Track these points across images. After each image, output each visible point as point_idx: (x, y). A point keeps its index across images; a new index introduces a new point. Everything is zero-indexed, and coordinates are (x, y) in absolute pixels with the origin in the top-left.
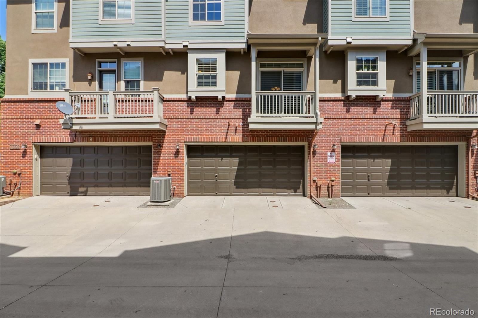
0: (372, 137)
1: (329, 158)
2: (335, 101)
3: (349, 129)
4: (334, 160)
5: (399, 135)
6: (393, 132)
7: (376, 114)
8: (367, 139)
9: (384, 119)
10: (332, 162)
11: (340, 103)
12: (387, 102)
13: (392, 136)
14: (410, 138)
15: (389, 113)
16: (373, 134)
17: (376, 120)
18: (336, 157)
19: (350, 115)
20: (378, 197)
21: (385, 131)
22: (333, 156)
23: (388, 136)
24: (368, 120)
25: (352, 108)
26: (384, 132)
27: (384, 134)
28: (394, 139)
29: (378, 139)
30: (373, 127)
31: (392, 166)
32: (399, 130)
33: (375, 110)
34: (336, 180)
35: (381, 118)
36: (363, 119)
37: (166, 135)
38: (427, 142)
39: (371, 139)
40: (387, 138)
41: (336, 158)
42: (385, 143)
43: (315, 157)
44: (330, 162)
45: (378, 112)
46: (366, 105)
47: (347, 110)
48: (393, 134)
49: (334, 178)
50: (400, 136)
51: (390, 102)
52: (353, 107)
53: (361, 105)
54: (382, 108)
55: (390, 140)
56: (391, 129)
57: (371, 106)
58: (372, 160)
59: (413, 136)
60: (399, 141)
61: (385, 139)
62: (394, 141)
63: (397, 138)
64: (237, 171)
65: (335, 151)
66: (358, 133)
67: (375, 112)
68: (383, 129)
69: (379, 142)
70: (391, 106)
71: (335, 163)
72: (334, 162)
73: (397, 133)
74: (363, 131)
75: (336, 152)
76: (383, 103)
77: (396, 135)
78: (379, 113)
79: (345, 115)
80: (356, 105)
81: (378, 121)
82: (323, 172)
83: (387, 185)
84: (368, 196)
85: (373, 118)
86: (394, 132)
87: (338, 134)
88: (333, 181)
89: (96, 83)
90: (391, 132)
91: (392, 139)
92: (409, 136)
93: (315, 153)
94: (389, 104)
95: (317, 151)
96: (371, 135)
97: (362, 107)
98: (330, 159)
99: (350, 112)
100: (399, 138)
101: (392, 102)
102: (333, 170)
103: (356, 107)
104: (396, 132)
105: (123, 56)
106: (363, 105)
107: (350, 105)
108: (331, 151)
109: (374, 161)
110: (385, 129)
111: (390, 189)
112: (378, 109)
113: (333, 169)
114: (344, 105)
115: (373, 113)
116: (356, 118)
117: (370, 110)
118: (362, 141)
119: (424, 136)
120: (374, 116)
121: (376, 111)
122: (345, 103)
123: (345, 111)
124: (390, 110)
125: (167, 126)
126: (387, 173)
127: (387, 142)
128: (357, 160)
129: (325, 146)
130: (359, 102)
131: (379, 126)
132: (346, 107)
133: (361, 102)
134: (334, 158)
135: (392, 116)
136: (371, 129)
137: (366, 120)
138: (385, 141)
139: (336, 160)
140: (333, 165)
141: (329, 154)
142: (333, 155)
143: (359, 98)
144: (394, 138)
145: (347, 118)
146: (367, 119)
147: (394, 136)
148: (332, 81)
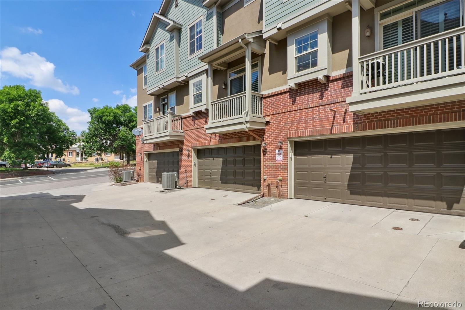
0: (319, 129)
1: (277, 155)
2: (282, 94)
3: (295, 123)
4: (281, 158)
5: (352, 123)
6: (344, 120)
7: (323, 100)
8: (313, 132)
9: (333, 105)
10: (280, 160)
11: (286, 95)
12: (336, 83)
13: (343, 125)
14: (366, 124)
15: (339, 95)
16: (320, 125)
17: (323, 107)
18: (283, 154)
19: (296, 106)
20: (336, 203)
21: (334, 119)
22: (281, 154)
23: (337, 125)
24: (315, 108)
25: (298, 98)
26: (332, 121)
27: (333, 124)
28: (344, 129)
29: (325, 130)
30: (320, 117)
31: (354, 163)
32: (352, 115)
33: (322, 95)
34: (283, 180)
35: (329, 104)
36: (309, 109)
37: (184, 143)
38: (394, 127)
39: (317, 132)
40: (336, 128)
41: (283, 156)
42: (334, 134)
43: (266, 155)
44: (278, 160)
45: (325, 96)
46: (311, 91)
47: (293, 101)
48: (344, 122)
49: (281, 177)
50: (354, 124)
51: (340, 80)
52: (299, 96)
53: (306, 93)
54: (329, 91)
55: (340, 130)
56: (342, 116)
57: (318, 91)
58: (329, 157)
59: (371, 122)
60: (351, 130)
61: (334, 130)
62: (344, 130)
63: (349, 126)
64: (222, 169)
65: (282, 149)
66: (304, 125)
67: (321, 97)
68: (331, 117)
69: (327, 135)
70: (341, 85)
71: (283, 162)
72: (282, 160)
73: (350, 119)
74: (309, 123)
75: (284, 150)
76: (332, 84)
77: (348, 123)
78: (326, 98)
79: (291, 107)
80: (301, 94)
81: (325, 108)
82: (272, 171)
83: (348, 188)
84: (325, 200)
85: (319, 106)
86: (346, 119)
87: (285, 130)
88: (280, 180)
89: (161, 113)
90: (341, 120)
91: (342, 129)
92: (365, 122)
93: (266, 151)
94: (339, 84)
95: (267, 149)
96: (317, 127)
97: (308, 94)
98: (278, 157)
99: (296, 104)
100: (351, 126)
101: (342, 81)
102: (281, 169)
103: (302, 96)
104: (348, 118)
105: (169, 92)
106: (308, 92)
107: (296, 95)
108: (279, 149)
109: (331, 158)
110: (334, 117)
111: (351, 193)
112: (325, 93)
113: (281, 167)
114: (290, 97)
115: (320, 99)
116: (302, 108)
117: (316, 96)
118: (307, 134)
119: (388, 120)
120: (322, 102)
121: (323, 97)
122: (291, 94)
123: (291, 102)
124: (339, 91)
125: (184, 136)
126: (347, 173)
127: (336, 134)
128: (312, 157)
129: (274, 144)
130: (305, 89)
131: (327, 114)
132: (292, 98)
133: (307, 89)
134: (281, 156)
135: (342, 99)
136: (318, 119)
137: (312, 109)
138: (333, 132)
139: (283, 158)
140: (281, 163)
141: (277, 151)
142: (280, 152)
143: (305, 85)
144: (344, 127)
145: (292, 111)
146: (313, 107)
147: (346, 125)
148: (282, 72)
